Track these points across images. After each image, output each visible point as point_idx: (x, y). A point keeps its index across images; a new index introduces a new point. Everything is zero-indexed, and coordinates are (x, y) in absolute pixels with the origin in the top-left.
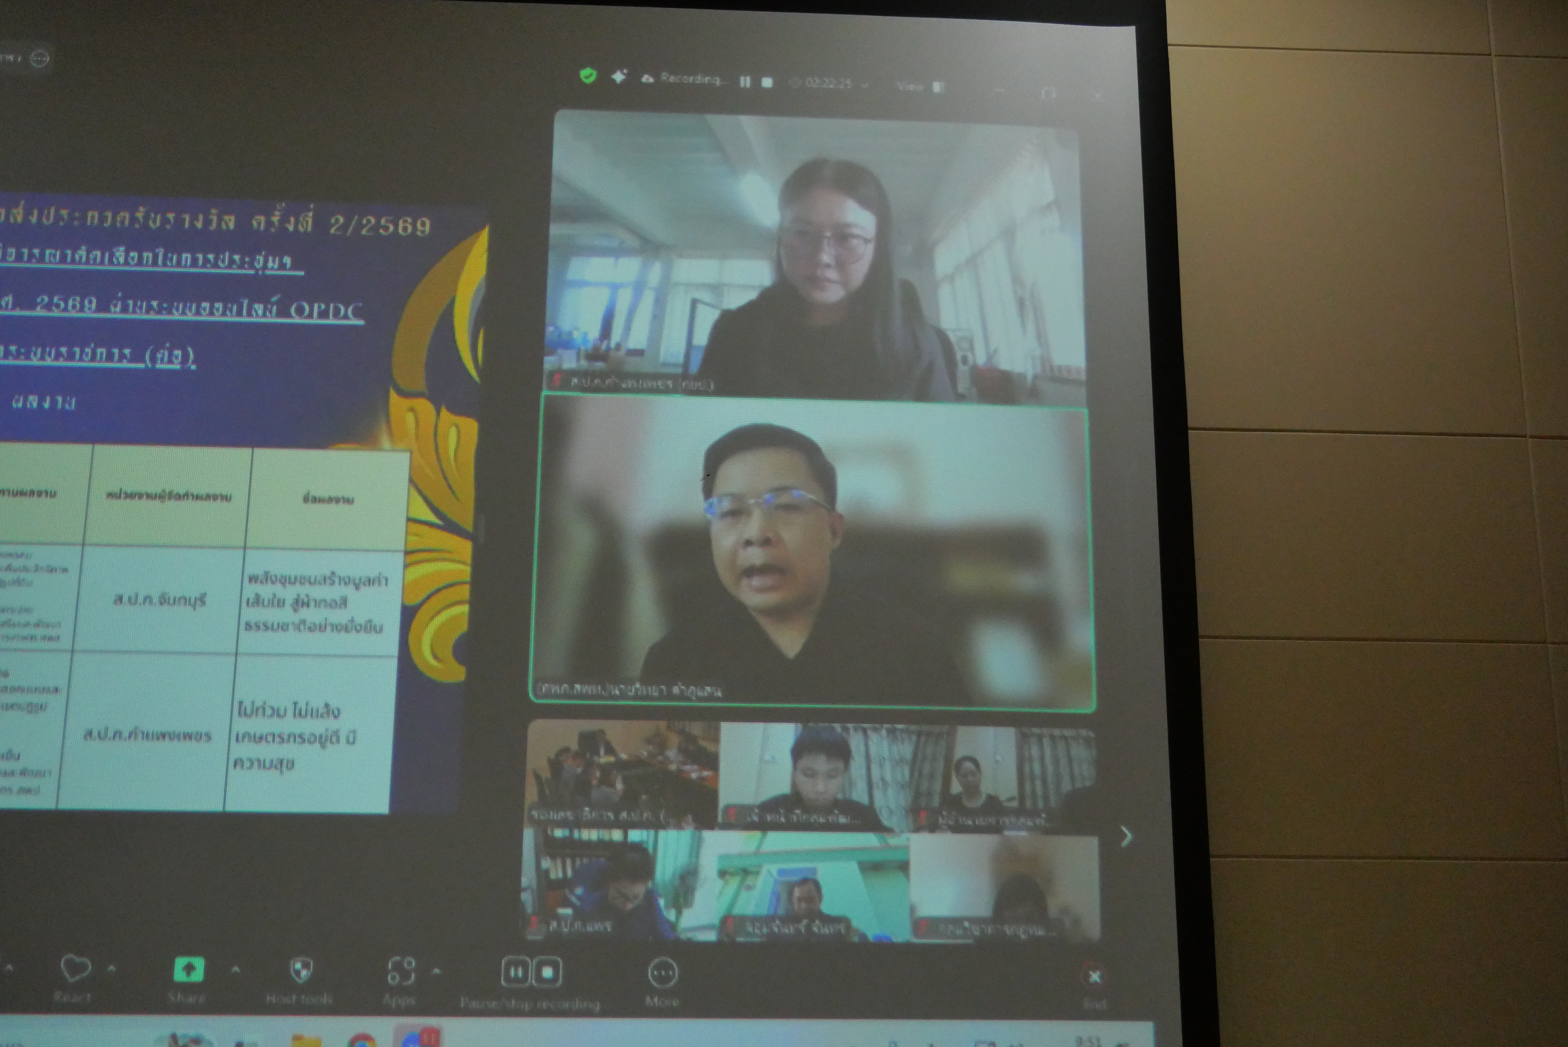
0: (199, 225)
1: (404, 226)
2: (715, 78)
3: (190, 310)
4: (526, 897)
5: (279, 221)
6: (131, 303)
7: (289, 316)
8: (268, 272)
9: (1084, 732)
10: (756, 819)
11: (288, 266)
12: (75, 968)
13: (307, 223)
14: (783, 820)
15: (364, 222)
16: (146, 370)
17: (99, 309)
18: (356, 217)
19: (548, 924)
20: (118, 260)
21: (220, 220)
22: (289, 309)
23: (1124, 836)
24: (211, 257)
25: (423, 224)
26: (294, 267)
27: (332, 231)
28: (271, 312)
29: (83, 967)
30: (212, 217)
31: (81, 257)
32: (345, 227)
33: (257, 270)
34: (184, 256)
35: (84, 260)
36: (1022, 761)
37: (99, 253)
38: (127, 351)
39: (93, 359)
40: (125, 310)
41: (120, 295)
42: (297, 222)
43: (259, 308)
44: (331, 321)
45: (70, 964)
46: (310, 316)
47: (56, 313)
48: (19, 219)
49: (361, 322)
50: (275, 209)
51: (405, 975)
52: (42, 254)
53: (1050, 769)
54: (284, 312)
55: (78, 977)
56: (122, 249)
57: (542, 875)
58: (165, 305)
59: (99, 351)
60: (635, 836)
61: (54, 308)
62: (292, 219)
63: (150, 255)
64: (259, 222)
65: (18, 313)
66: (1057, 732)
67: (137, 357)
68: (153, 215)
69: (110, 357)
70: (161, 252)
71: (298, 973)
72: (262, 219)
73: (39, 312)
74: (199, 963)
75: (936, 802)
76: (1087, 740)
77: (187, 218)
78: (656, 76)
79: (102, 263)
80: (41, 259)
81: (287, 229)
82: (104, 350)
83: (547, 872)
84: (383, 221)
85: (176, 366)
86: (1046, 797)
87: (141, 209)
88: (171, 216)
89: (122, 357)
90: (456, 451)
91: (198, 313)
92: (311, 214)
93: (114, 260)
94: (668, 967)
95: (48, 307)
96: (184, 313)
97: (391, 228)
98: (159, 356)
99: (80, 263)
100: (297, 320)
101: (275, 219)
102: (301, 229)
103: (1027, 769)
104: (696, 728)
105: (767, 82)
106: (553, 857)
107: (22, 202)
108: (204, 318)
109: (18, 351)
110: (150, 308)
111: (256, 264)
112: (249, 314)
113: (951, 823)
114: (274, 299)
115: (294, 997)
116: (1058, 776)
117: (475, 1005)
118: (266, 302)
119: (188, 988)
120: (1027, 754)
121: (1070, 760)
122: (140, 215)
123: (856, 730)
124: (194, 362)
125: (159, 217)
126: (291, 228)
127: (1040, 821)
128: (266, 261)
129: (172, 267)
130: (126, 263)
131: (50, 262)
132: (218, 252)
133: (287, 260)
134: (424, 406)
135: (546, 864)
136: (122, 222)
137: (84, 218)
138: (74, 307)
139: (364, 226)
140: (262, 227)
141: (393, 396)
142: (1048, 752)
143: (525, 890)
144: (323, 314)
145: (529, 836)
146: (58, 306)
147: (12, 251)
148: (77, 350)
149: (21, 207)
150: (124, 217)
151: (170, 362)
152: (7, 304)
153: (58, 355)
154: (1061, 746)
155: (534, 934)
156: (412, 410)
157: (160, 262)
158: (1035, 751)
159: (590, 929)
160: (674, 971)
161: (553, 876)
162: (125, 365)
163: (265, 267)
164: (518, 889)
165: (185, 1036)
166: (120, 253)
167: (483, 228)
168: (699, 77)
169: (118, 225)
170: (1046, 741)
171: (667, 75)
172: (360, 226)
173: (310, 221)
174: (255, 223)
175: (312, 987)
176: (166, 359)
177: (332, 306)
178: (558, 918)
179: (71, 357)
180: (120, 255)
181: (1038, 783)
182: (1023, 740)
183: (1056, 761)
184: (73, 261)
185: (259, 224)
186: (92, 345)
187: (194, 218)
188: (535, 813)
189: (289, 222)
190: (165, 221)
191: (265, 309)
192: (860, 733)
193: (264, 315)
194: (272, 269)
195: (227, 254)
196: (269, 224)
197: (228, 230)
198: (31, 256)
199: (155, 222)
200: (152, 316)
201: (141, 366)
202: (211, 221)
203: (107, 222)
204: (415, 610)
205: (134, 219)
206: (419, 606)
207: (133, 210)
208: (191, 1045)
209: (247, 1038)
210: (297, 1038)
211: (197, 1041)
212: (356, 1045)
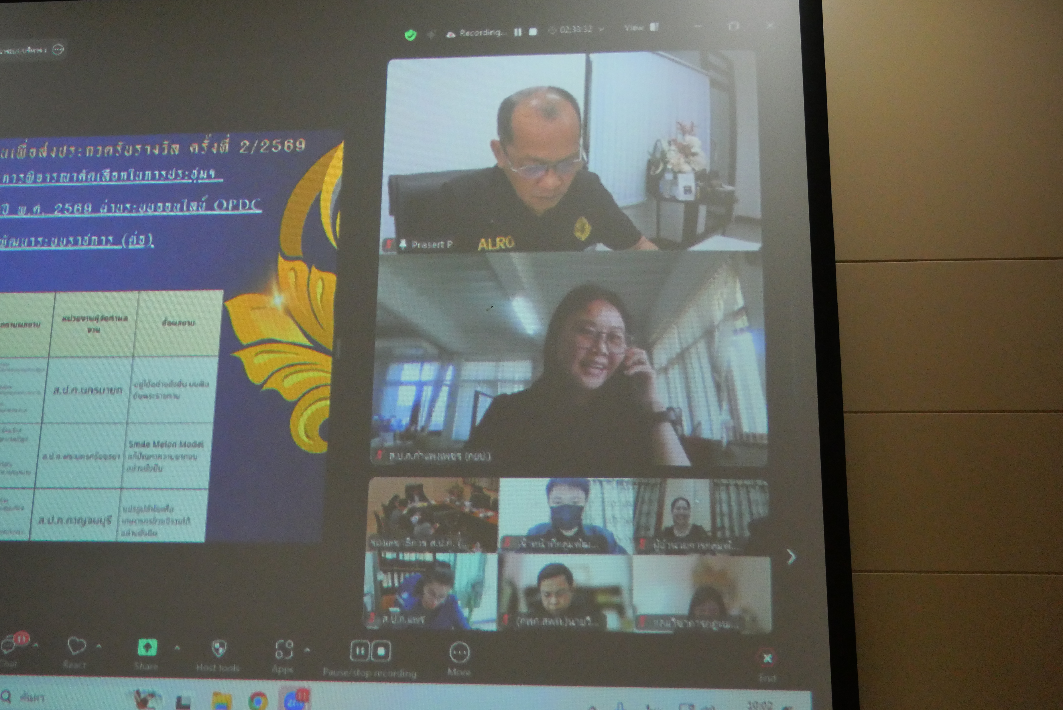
0: (156, 152)
1: (288, 146)
2: (497, 31)
3: (151, 209)
4: (367, 600)
5: (207, 147)
6: (113, 206)
7: (213, 209)
8: (200, 181)
9: (760, 482)
10: (524, 545)
11: (213, 176)
12: (76, 646)
13: (225, 147)
14: (543, 546)
15: (262, 144)
16: (123, 250)
17: (93, 211)
18: (257, 141)
19: (382, 618)
20: (105, 177)
21: (170, 148)
22: (213, 205)
23: (790, 556)
24: (164, 173)
25: (301, 143)
26: (216, 177)
27: (241, 151)
28: (202, 207)
29: (81, 645)
30: (164, 146)
31: (82, 178)
32: (249, 149)
33: (193, 180)
34: (147, 173)
35: (84, 179)
36: (714, 503)
37: (93, 174)
38: (111, 238)
39: (90, 244)
40: (109, 211)
41: (106, 201)
42: (219, 146)
43: (194, 205)
44: (241, 212)
45: (73, 642)
46: (227, 209)
47: (67, 215)
48: (45, 155)
49: (260, 212)
50: (204, 138)
51: (287, 652)
52: (59, 177)
53: (735, 508)
54: (210, 207)
55: (78, 652)
56: (108, 170)
57: (378, 584)
58: (135, 206)
59: (93, 238)
60: (441, 557)
61: (65, 212)
62: (216, 145)
63: (126, 173)
64: (194, 148)
65: (44, 216)
66: (740, 482)
67: (117, 241)
68: (127, 147)
69: (100, 243)
70: (132, 171)
71: (217, 650)
72: (196, 146)
73: (57, 215)
74: (154, 643)
75: (652, 532)
76: (762, 487)
77: (149, 147)
78: (457, 32)
79: (95, 180)
80: (58, 181)
81: (212, 152)
82: (96, 238)
83: (381, 582)
84: (274, 143)
85: (142, 246)
86: (732, 530)
87: (120, 144)
88: (138, 147)
89: (107, 241)
90: (322, 296)
91: (155, 210)
92: (228, 141)
93: (103, 178)
94: (464, 648)
95: (62, 211)
96: (146, 211)
97: (280, 147)
98: (131, 240)
99: (82, 181)
100: (218, 212)
101: (205, 145)
102: (221, 151)
103: (718, 509)
104: (483, 482)
105: (533, 32)
106: (385, 572)
107: (47, 144)
108: (159, 213)
109: (43, 241)
110: (125, 209)
111: (192, 176)
112: (188, 210)
113: (662, 548)
114: (204, 199)
115: (214, 666)
116: (741, 515)
117: (332, 673)
118: (199, 201)
119: (147, 659)
120: (718, 498)
121: (749, 502)
122: (119, 148)
123: (594, 482)
124: (152, 243)
125: (131, 148)
126: (215, 151)
127: (727, 546)
128: (199, 173)
129: (139, 181)
130: (111, 180)
131: (63, 182)
132: (168, 169)
133: (212, 172)
134: (301, 266)
135: (381, 576)
136: (108, 153)
137: (84, 151)
138: (78, 210)
139: (262, 147)
140: (196, 152)
141: (280, 259)
142: (733, 496)
143: (366, 595)
144: (235, 207)
145: (369, 557)
146: (68, 210)
147: (40, 176)
148: (80, 238)
149: (46, 147)
150: (109, 150)
151: (138, 243)
152: (37, 211)
153: (68, 242)
154: (743, 493)
155: (373, 626)
156: (293, 269)
157: (132, 178)
158: (724, 496)
159: (410, 622)
160: (467, 650)
161: (385, 585)
162: (109, 247)
163: (198, 178)
164: (361, 594)
165: (144, 691)
166: (106, 173)
167: (340, 143)
168: (486, 31)
169: (106, 155)
170: (732, 489)
171: (464, 32)
172: (259, 147)
173: (227, 145)
174: (192, 149)
175: (225, 660)
176: (135, 242)
177: (241, 201)
178: (389, 614)
179: (76, 243)
180: (107, 175)
181: (726, 520)
182: (715, 488)
183: (739, 504)
184: (78, 180)
185: (194, 149)
186: (89, 235)
187: (153, 148)
188: (373, 542)
189: (214, 147)
190: (135, 150)
191: (198, 206)
192: (598, 484)
193: (198, 210)
194: (203, 179)
195: (174, 170)
196: (201, 149)
197: (175, 154)
198: (52, 178)
199: (128, 152)
200: (127, 214)
201: (119, 247)
202: (164, 149)
203: (98, 153)
204: (294, 404)
205: (115, 151)
206: (296, 403)
207: (115, 145)
208: (149, 698)
209: (184, 694)
210: (216, 694)
211: (152, 695)
212: (254, 700)
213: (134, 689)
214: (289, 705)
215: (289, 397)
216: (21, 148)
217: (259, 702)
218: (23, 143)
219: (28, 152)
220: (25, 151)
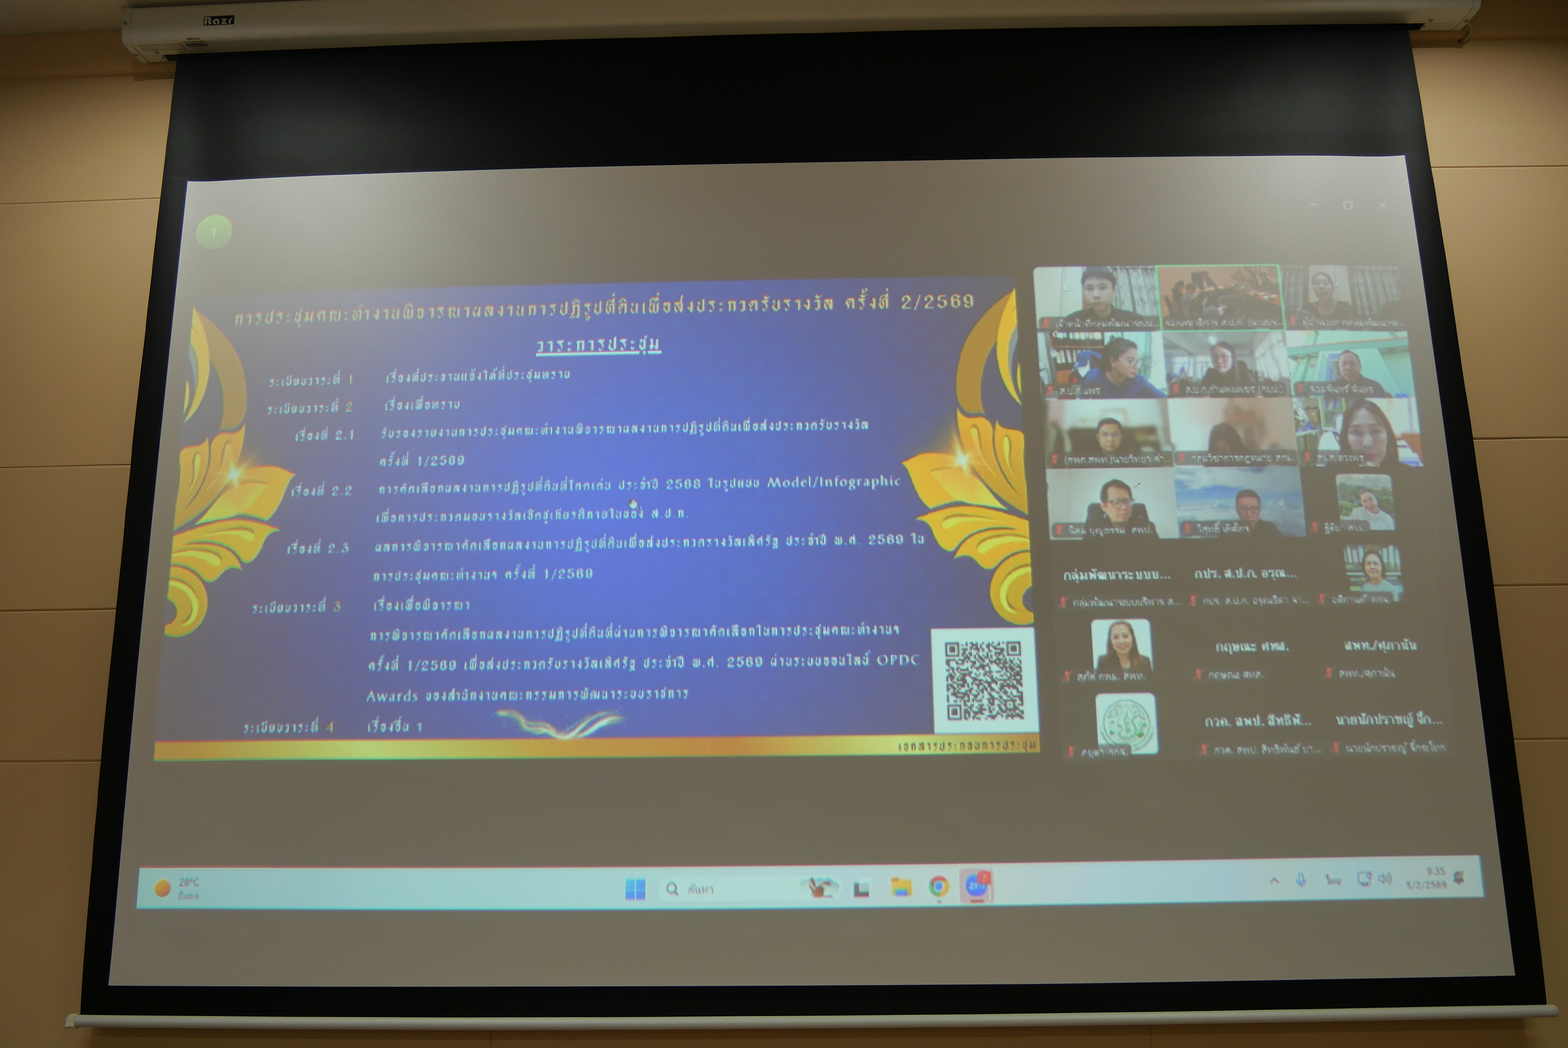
0: (808, 307)
1: (955, 301)
5: (865, 302)
13: (885, 302)
15: (926, 299)
18: (920, 296)
21: (822, 304)
25: (969, 299)
27: (903, 307)
30: (816, 301)
32: (912, 304)
42: (878, 301)
48: (681, 310)
50: (861, 292)
62: (874, 300)
68: (774, 302)
72: (852, 300)
81: (871, 308)
84: (939, 298)
87: (766, 298)
88: (787, 302)
90: (1011, 455)
92: (887, 295)
97: (946, 303)
101: (862, 300)
102: (881, 307)
107: (682, 297)
122: (765, 302)
125: (779, 302)
126: (874, 306)
134: (983, 423)
136: (753, 308)
137: (725, 306)
139: (925, 303)
140: (854, 307)
141: (960, 416)
149: (681, 300)
150: (754, 305)
156: (974, 426)
165: (819, 880)
167: (1012, 291)
169: (750, 310)
172: (923, 303)
173: (887, 300)
174: (847, 304)
185: (851, 304)
187: (804, 302)
189: (872, 302)
190: (783, 305)
196: (858, 304)
197: (829, 310)
199: (776, 307)
202: (816, 304)
203: (742, 308)
204: (991, 573)
205: (761, 306)
206: (995, 570)
207: (760, 299)
208: (825, 886)
209: (861, 881)
210: (895, 880)
211: (828, 883)
212: (936, 883)
213: (808, 878)
214: (971, 888)
215: (987, 565)
216: (653, 302)
217: (940, 887)
218: (655, 296)
219: (661, 307)
220: (658, 305)
